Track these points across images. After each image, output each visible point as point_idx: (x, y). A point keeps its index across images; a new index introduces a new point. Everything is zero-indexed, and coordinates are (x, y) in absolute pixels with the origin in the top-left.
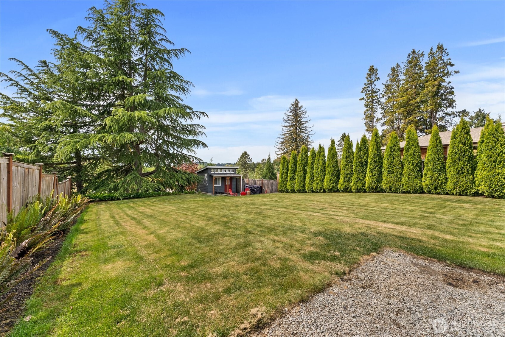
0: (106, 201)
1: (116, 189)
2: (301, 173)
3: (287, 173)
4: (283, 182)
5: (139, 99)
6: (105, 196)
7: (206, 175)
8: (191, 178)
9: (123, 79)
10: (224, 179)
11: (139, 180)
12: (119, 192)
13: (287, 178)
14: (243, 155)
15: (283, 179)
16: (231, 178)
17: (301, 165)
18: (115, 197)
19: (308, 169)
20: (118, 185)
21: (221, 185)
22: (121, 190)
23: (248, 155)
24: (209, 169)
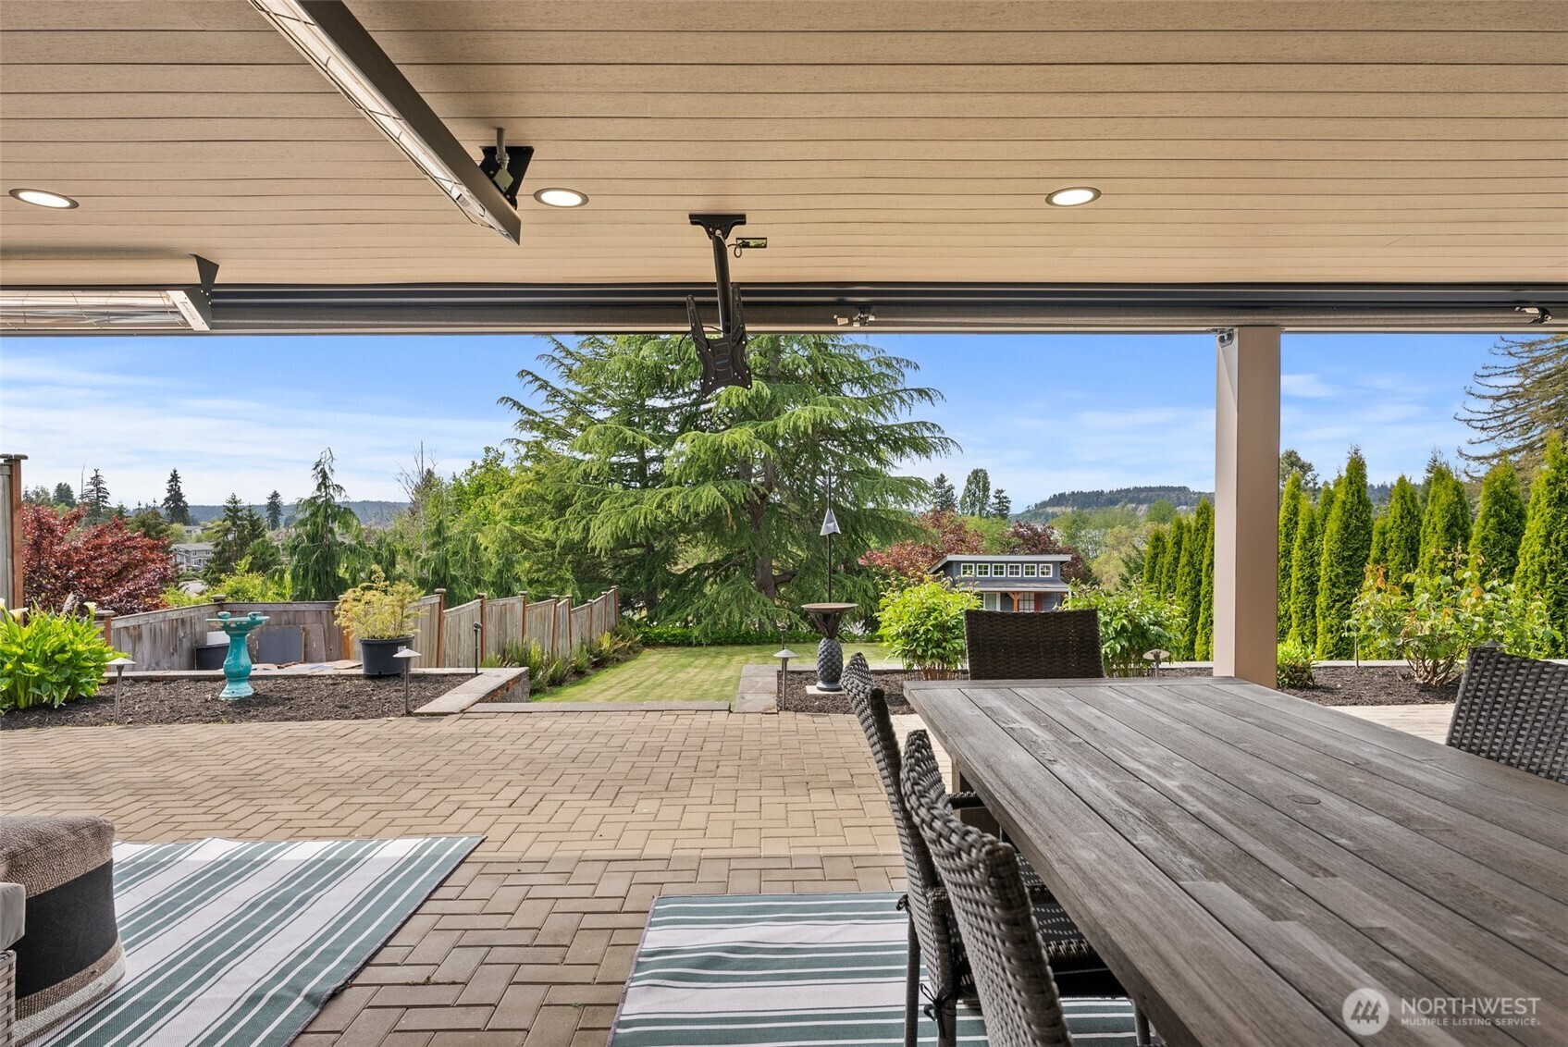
10: (1008, 598)
16: (1039, 599)
24: (954, 566)
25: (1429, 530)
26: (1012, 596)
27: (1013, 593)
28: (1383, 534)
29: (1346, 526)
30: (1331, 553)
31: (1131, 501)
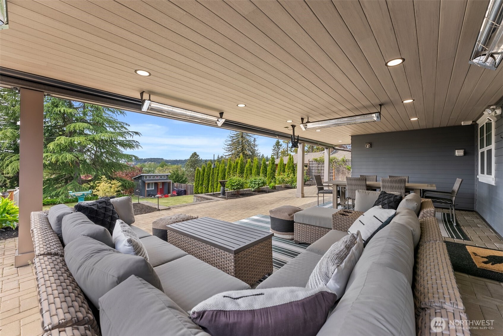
0: (49, 205)
1: (57, 195)
2: (206, 181)
3: (199, 180)
4: (197, 187)
5: (79, 127)
6: (48, 202)
7: (140, 181)
8: (126, 184)
9: (64, 110)
10: (156, 184)
11: (78, 188)
12: (60, 197)
13: (199, 184)
14: (192, 155)
15: (197, 185)
16: (163, 184)
17: (206, 175)
18: (57, 202)
19: (211, 178)
20: (59, 192)
21: (153, 189)
22: (63, 196)
23: (198, 156)
24: (143, 177)
25: (254, 168)
26: (158, 183)
27: (159, 182)
28: (247, 168)
29: (241, 167)
30: (239, 171)
31: (150, 161)
